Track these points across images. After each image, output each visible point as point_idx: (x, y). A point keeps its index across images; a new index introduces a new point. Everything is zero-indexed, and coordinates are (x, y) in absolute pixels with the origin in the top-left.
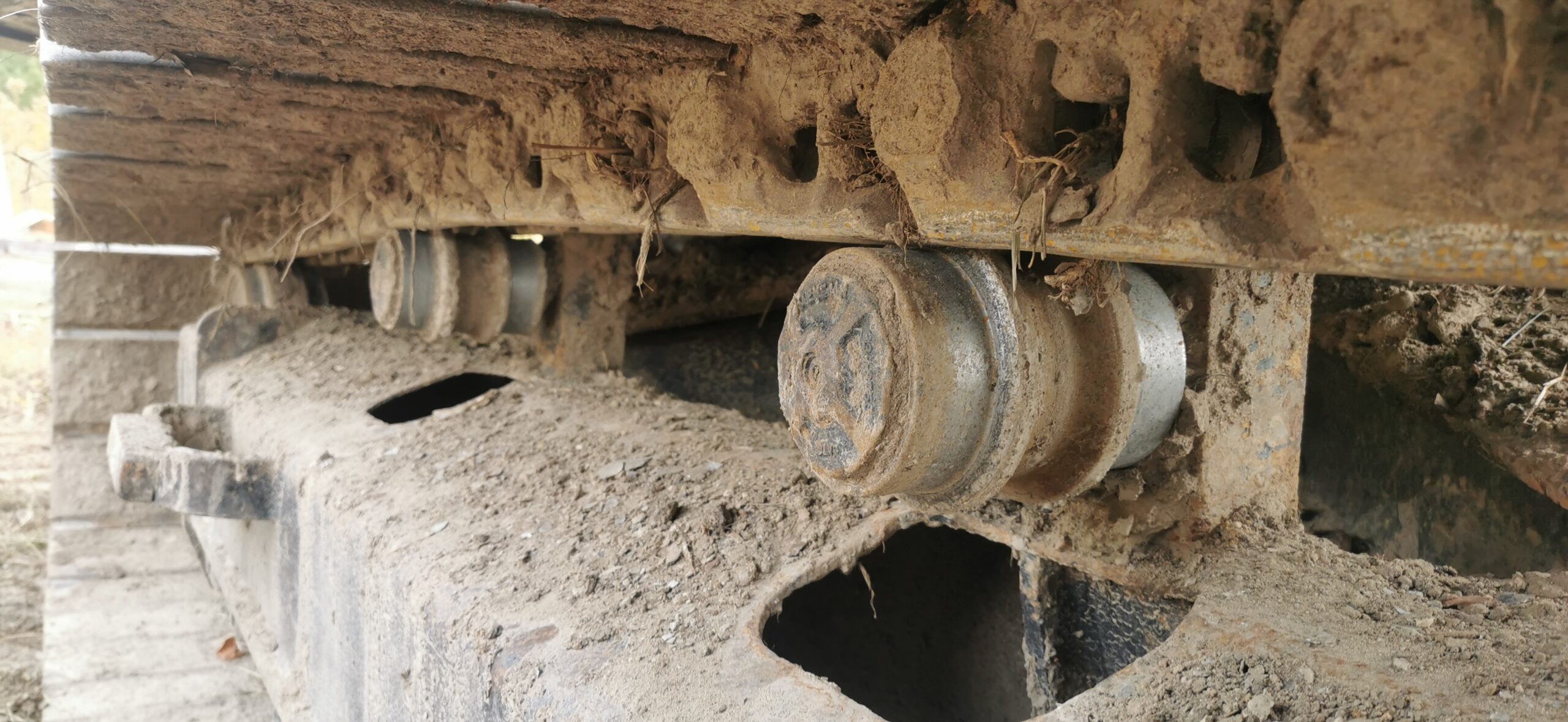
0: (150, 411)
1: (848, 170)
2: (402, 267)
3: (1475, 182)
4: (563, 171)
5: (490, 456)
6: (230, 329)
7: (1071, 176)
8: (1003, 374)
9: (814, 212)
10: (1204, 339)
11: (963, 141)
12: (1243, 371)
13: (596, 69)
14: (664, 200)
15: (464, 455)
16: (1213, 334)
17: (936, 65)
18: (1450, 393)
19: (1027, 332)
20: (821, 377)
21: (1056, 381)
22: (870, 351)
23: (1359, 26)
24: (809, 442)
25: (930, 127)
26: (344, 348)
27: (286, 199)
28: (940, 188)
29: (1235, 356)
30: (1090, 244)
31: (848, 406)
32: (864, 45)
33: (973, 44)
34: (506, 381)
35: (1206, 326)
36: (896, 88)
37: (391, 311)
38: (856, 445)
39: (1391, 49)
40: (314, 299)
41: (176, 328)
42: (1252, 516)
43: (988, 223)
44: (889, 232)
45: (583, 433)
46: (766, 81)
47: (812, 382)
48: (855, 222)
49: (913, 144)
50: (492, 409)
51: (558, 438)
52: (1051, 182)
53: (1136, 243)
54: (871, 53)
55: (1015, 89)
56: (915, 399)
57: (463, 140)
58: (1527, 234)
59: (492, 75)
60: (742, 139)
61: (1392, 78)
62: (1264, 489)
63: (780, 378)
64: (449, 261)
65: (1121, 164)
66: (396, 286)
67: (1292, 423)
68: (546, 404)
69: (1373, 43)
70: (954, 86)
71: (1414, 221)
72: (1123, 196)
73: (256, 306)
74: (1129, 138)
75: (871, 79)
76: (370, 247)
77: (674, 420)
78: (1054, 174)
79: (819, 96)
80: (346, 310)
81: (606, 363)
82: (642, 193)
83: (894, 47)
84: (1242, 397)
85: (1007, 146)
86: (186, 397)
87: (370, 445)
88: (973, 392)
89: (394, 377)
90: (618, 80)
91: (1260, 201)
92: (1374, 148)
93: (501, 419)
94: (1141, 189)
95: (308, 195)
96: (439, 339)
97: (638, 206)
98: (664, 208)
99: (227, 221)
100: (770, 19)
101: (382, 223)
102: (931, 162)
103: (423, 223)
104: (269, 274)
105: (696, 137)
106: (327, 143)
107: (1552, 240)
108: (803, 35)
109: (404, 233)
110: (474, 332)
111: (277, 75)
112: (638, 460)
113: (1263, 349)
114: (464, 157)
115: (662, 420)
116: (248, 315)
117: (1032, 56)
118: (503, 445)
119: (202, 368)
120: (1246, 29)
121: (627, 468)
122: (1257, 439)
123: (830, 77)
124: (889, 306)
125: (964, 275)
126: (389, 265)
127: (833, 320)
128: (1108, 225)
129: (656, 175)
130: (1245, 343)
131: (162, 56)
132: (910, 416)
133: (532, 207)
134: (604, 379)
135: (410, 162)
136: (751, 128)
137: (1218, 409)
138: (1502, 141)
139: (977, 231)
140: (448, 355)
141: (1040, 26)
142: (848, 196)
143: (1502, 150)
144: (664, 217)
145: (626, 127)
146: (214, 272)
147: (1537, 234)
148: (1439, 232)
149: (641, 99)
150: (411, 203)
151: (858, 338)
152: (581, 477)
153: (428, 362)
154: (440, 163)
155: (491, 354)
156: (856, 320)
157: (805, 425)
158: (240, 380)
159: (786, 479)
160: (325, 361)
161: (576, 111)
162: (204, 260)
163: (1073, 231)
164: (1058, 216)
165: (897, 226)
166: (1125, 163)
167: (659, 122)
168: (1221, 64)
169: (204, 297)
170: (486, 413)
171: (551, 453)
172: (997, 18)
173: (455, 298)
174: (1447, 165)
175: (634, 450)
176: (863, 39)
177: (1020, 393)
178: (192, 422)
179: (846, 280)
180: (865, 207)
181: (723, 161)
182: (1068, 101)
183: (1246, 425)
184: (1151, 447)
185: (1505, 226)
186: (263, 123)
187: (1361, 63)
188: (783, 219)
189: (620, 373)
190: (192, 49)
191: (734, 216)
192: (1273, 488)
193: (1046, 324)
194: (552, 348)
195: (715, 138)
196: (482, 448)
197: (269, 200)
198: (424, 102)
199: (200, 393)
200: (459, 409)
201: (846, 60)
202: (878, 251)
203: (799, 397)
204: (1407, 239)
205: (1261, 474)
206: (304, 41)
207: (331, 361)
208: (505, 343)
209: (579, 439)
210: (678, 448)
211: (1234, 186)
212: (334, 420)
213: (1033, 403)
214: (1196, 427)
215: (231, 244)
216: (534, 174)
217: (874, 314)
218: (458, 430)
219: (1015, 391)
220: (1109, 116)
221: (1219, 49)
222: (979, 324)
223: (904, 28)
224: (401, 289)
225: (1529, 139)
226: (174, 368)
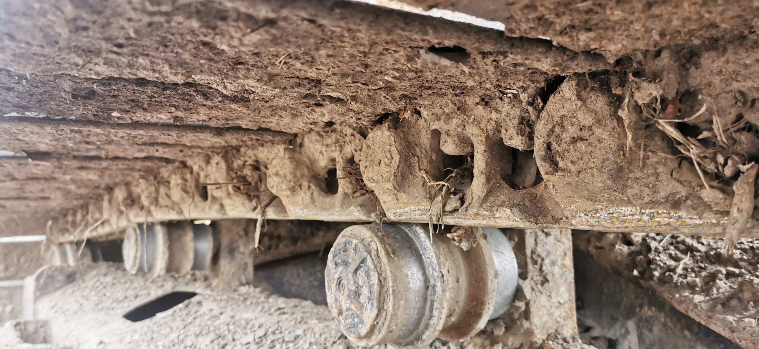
0: (9, 325)
1: (352, 188)
2: (139, 242)
3: (622, 189)
4: (217, 193)
5: (186, 336)
6: (51, 277)
7: (452, 190)
8: (432, 281)
9: (338, 209)
10: (524, 254)
11: (402, 176)
12: (544, 268)
13: (232, 146)
14: (267, 205)
15: (173, 336)
16: (528, 252)
17: (387, 142)
18: (640, 269)
19: (441, 260)
20: (346, 289)
21: (458, 281)
22: (368, 276)
23: (564, 124)
24: (342, 321)
25: (388, 170)
26: (111, 283)
27: (80, 211)
28: (394, 197)
29: (539, 261)
30: (463, 220)
31: (360, 303)
32: (355, 133)
33: (403, 132)
34: (193, 294)
35: (524, 248)
36: (370, 152)
37: (134, 265)
38: (365, 322)
39: (579, 133)
40: (95, 259)
41: (22, 278)
42: (557, 338)
43: (417, 212)
44: (373, 217)
45: (233, 320)
46: (312, 149)
47: (342, 291)
48: (357, 213)
49: (380, 178)
50: (186, 311)
51: (221, 324)
52: (443, 193)
53: (484, 219)
54: (358, 136)
55: (424, 151)
56: (391, 297)
57: (169, 180)
58: (648, 211)
59: (181, 151)
60: (302, 176)
61: (581, 146)
62: (561, 324)
63: (327, 290)
64: (164, 237)
65: (473, 183)
66: (137, 252)
67: (569, 291)
68: (214, 306)
69: (572, 131)
70: (396, 151)
71: (600, 207)
72: (476, 198)
73: (65, 265)
74: (476, 172)
75: (359, 148)
76: (123, 231)
77: (279, 309)
78: (444, 189)
79: (336, 155)
80: (111, 263)
81: (244, 280)
82: (256, 203)
83: (369, 133)
84: (545, 281)
85: (422, 177)
86: (27, 315)
87: (124, 334)
88: (418, 291)
89: (136, 297)
90: (242, 149)
91: (535, 198)
92: (578, 176)
93: (191, 316)
94: (484, 195)
95: (91, 208)
96: (159, 276)
97: (255, 209)
98: (267, 209)
99: (50, 223)
100: (311, 124)
101: (129, 220)
102: (389, 185)
103: (150, 220)
104: (72, 247)
105: (280, 176)
106: (100, 184)
107: (658, 213)
108: (327, 129)
109: (140, 225)
110: (177, 271)
111: (75, 157)
112: (261, 332)
113: (552, 257)
114: (169, 188)
115: (273, 310)
116: (61, 270)
117: (430, 136)
118: (193, 329)
119: (36, 299)
120: (519, 124)
121: (256, 337)
122: (554, 300)
123: (341, 146)
124: (375, 253)
125: (410, 235)
126: (133, 241)
127: (350, 261)
128: (471, 211)
129: (263, 193)
130: (543, 255)
131: (18, 152)
132: (389, 306)
133: (203, 210)
134: (244, 290)
135: (143, 191)
136: (306, 171)
137: (535, 287)
138: (631, 171)
139: (413, 216)
140: (165, 283)
141: (432, 123)
142: (354, 201)
143: (631, 175)
144: (268, 213)
145: (247, 172)
146: (43, 248)
147: (651, 211)
148: (611, 211)
149: (254, 158)
150: (144, 210)
151: (362, 269)
152: (233, 343)
153: (154, 287)
154: (157, 191)
155: (186, 280)
156: (360, 260)
157: (340, 313)
158: (56, 304)
159: (335, 337)
160: (101, 291)
161: (223, 165)
162: (37, 244)
163: (455, 215)
164: (448, 208)
165: (377, 214)
166: (475, 182)
167: (263, 168)
168: (511, 138)
169: (38, 261)
170: (184, 313)
171: (217, 332)
172: (413, 120)
173: (167, 255)
174: (609, 182)
175: (259, 327)
176: (354, 130)
177: (441, 290)
178: (31, 328)
179: (355, 241)
180: (361, 206)
181: (294, 187)
182: (448, 155)
183: (548, 294)
184: (506, 308)
185: (638, 208)
186: (68, 177)
187: (568, 139)
188: (324, 213)
189: (251, 286)
190: (32, 149)
191: (301, 212)
192: (565, 322)
193: (450, 255)
194: (217, 276)
195: (289, 177)
196: (182, 332)
197: (71, 212)
198: (148, 164)
199: (35, 312)
200: (170, 312)
201: (347, 139)
202: (369, 226)
203: (336, 300)
204: (598, 215)
205: (559, 316)
206: (87, 143)
207: (104, 291)
208: (193, 275)
209: (231, 323)
210: (281, 324)
211: (524, 191)
212: (105, 322)
213: (447, 294)
214: (525, 297)
215: (52, 234)
216: (204, 195)
217: (369, 257)
218: (170, 323)
219: (438, 289)
220: (467, 160)
221: (509, 132)
222: (419, 258)
223: (372, 125)
224: (139, 254)
225: (642, 170)
226: (21, 300)
